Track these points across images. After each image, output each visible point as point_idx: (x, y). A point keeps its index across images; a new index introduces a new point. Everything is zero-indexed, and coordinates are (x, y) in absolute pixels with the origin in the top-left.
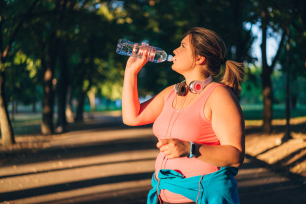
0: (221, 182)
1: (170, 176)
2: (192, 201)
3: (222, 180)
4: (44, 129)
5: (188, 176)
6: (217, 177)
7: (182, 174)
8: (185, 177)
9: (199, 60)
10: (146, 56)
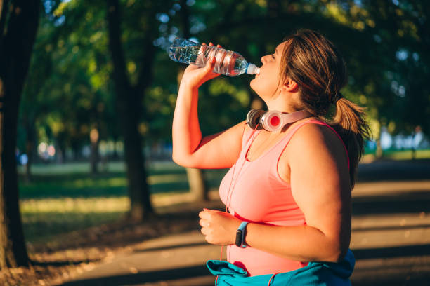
5: (253, 274)
6: (298, 278)
9: (287, 84)
10: (213, 64)
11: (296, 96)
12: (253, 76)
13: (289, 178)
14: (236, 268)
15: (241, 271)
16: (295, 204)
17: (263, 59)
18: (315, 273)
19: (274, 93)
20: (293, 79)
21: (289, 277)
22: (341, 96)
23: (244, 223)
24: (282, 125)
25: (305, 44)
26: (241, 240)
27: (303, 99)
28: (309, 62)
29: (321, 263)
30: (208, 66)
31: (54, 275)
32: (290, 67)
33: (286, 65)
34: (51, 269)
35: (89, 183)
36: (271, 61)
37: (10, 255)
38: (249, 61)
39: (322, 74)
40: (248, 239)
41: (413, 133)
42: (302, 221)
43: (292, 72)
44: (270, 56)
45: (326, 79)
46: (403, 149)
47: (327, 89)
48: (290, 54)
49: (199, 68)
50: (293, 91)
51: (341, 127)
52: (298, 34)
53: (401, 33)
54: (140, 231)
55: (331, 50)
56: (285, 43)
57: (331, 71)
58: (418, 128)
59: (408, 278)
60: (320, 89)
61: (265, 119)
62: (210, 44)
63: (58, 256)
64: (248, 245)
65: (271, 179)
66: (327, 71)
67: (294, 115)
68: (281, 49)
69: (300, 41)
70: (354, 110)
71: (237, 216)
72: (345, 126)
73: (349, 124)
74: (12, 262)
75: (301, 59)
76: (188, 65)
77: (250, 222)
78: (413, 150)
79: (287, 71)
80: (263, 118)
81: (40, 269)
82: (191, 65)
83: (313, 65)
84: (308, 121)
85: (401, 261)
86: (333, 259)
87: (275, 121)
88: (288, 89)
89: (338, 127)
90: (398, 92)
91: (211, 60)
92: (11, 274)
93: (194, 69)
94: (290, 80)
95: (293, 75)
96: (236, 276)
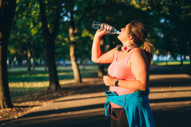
0: (136, 98)
1: (110, 94)
2: (121, 107)
3: (137, 97)
4: (100, 74)
5: (119, 95)
6: (134, 95)
7: (117, 94)
8: (118, 95)
9: (129, 37)
10: (106, 30)
11: (132, 41)
12: (118, 35)
13: (131, 66)
14: (114, 93)
15: (116, 94)
16: (132, 74)
17: (121, 29)
18: (138, 94)
19: (125, 40)
20: (131, 36)
21: (130, 95)
22: (145, 41)
23: (117, 79)
24: (128, 50)
25: (135, 25)
26: (116, 84)
27: (134, 42)
28: (136, 31)
29: (140, 91)
30: (104, 31)
31: (24, 111)
32: (130, 32)
33: (129, 31)
34: (22, 109)
35: (28, 76)
36: (124, 30)
37: (5, 103)
38: (117, 30)
39: (140, 34)
40: (119, 84)
41: (166, 55)
42: (135, 79)
43: (131, 33)
44: (124, 28)
45: (141, 36)
46: (162, 61)
47: (142, 39)
48: (130, 28)
49: (101, 31)
50: (131, 39)
51: (146, 50)
52: (132, 22)
53: (162, 12)
54: (55, 94)
55: (142, 27)
56: (129, 24)
57: (143, 33)
58: (169, 52)
59: (165, 110)
60: (139, 39)
61: (123, 48)
62: (105, 24)
63: (23, 104)
64: (119, 86)
65: (126, 67)
66: (141, 33)
67: (131, 47)
68: (127, 26)
69: (133, 24)
70: (150, 45)
71: (115, 77)
72: (147, 50)
73: (148, 50)
74: (6, 106)
75: (133, 30)
76: (97, 30)
77: (119, 79)
78: (166, 61)
79: (129, 33)
80: (122, 48)
81: (17, 109)
82: (98, 30)
83: (137, 31)
84: (136, 49)
85: (162, 104)
86: (144, 90)
87: (126, 49)
88: (130, 39)
89: (145, 51)
90: (160, 36)
91: (106, 29)
92: (6, 111)
93: (100, 31)
94: (130, 36)
95: (131, 34)
96: (114, 95)
